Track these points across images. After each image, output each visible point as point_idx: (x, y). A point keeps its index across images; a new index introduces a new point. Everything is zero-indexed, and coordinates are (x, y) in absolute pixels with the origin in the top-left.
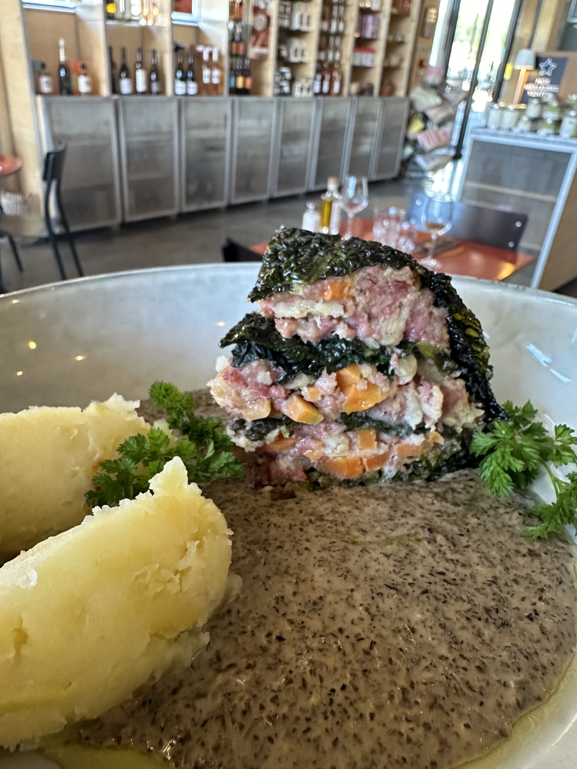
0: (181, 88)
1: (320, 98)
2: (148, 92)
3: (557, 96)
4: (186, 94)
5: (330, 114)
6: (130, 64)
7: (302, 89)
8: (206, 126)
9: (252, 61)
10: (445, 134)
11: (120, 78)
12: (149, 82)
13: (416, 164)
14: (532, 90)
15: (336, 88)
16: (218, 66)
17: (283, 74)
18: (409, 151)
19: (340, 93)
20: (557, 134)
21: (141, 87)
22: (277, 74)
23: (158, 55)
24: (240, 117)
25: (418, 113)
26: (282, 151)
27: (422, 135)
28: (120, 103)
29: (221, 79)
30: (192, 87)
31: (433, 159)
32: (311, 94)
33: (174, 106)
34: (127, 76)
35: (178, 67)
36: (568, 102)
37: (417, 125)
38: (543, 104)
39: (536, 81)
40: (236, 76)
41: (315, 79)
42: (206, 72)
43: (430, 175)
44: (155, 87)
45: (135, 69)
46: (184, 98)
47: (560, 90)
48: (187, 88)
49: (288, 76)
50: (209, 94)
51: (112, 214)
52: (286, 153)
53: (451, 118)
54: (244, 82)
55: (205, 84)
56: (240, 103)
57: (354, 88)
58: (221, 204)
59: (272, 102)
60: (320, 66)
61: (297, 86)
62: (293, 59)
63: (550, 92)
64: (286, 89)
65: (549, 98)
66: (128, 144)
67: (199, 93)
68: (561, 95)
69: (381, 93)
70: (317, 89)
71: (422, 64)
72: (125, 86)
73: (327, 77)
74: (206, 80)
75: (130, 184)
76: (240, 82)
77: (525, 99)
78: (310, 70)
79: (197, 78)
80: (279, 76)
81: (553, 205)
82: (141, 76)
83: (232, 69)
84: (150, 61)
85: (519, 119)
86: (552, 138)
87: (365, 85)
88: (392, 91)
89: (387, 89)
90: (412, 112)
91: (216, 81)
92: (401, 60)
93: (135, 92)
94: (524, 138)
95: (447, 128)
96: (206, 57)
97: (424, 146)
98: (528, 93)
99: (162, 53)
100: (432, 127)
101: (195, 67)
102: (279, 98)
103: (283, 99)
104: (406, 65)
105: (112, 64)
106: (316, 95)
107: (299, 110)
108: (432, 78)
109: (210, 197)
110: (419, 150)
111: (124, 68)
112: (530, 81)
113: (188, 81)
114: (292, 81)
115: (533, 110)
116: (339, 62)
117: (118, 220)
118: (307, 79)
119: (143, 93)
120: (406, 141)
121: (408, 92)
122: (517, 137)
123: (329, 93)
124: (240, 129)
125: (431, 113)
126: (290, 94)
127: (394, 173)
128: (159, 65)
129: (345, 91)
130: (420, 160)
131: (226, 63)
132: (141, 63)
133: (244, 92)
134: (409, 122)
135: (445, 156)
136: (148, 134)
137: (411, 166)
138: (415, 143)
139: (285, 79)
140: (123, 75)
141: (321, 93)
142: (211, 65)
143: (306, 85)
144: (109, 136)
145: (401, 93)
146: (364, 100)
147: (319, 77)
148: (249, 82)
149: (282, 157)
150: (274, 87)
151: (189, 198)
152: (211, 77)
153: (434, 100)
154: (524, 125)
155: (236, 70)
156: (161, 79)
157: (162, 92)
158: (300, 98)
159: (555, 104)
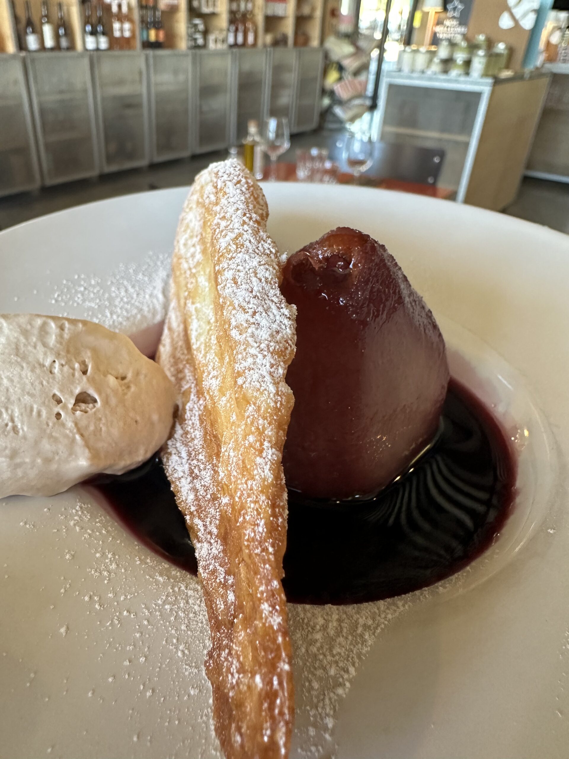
0: (91, 43)
1: (235, 50)
2: (57, 47)
3: (465, 37)
4: (98, 49)
5: (247, 66)
6: (35, 19)
7: (216, 41)
8: (121, 82)
9: (163, 12)
10: (360, 83)
11: (26, 34)
12: (57, 37)
13: (334, 115)
14: (442, 32)
15: (251, 39)
16: (128, 18)
17: (196, 26)
18: (326, 101)
19: (255, 45)
20: (467, 74)
21: (49, 42)
22: (190, 26)
23: (65, 8)
24: (156, 72)
25: (333, 63)
26: (201, 106)
27: (339, 85)
28: (28, 61)
29: (133, 31)
30: (103, 42)
31: (350, 109)
32: (225, 47)
33: (86, 62)
34: (34, 32)
35: (86, 20)
36: (476, 42)
37: (333, 76)
38: (452, 44)
39: (445, 22)
40: (148, 29)
41: (228, 30)
42: (116, 26)
43: (348, 126)
44: (64, 43)
45: (42, 24)
46: (95, 53)
47: (468, 31)
48: (98, 43)
49: (201, 27)
50: (121, 48)
51: (30, 177)
52: (205, 108)
53: (365, 67)
54: (157, 35)
55: (117, 39)
56: (155, 57)
57: (269, 39)
58: (143, 163)
59: (186, 55)
60: (233, 16)
61: (211, 38)
62: (206, 10)
63: (458, 33)
64: (200, 41)
65: (458, 39)
66: (40, 104)
67: (111, 47)
68: (469, 36)
69: (296, 43)
70: (231, 40)
71: (334, 13)
72: (32, 42)
73: (241, 28)
74: (117, 34)
75: (47, 146)
76: (152, 35)
77: (435, 41)
78: (223, 21)
79: (108, 32)
80: (192, 28)
81: (467, 145)
82: (47, 30)
83: (143, 21)
84: (56, 14)
85: (430, 61)
86: (463, 78)
87: (279, 36)
88: (306, 41)
89: (301, 39)
90: (328, 62)
91: (127, 34)
92: (313, 9)
93: (43, 48)
94: (437, 80)
95: (362, 78)
96: (115, 9)
97: (340, 97)
98: (438, 35)
99: (69, 6)
100: (348, 77)
101: (104, 21)
102: (194, 51)
103: (198, 51)
104: (318, 13)
105: (16, 19)
106: (231, 46)
107: (215, 63)
108: (345, 27)
109: (131, 156)
110: (336, 101)
111: (30, 23)
112: (439, 22)
113: (98, 35)
114: (206, 33)
115: (443, 52)
116: (252, 12)
117: (37, 185)
118: (221, 30)
119: (52, 49)
120: (324, 92)
121: (322, 41)
122: (430, 79)
123: (244, 44)
124: (156, 84)
125: (346, 63)
126: (205, 46)
127: (314, 125)
128: (66, 18)
129: (260, 42)
130: (338, 111)
131: (136, 15)
132: (46, 16)
133: (156, 45)
134: (325, 73)
135: (362, 105)
136: (61, 92)
137: (329, 118)
138: (332, 94)
139: (199, 31)
140: (29, 30)
141: (235, 45)
142: (120, 17)
143: (221, 37)
144: (20, 97)
145: (315, 43)
146: (280, 51)
147: (233, 28)
148: (162, 34)
149: (201, 112)
150: (188, 40)
151: (110, 159)
152: (122, 30)
153: (347, 49)
154: (436, 67)
155: (147, 23)
156: (69, 33)
157: (72, 47)
158: (215, 50)
159: (464, 44)
